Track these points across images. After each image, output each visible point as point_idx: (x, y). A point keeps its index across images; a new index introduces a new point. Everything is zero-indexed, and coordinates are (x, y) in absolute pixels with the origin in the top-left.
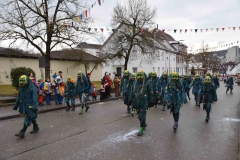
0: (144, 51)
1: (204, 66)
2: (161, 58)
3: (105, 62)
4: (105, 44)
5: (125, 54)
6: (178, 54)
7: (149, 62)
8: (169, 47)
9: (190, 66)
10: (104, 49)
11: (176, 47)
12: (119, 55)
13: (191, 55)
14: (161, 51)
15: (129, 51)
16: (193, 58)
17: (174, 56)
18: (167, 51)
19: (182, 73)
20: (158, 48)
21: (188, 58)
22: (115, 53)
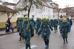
0: (37, 7)
1: (67, 15)
2: (46, 11)
3: (18, 12)
4: (18, 3)
5: (28, 9)
6: (54, 8)
7: (40, 13)
8: (50, 5)
9: (60, 14)
10: (17, 6)
11: (53, 5)
12: (25, 9)
13: (60, 9)
14: (46, 7)
15: (30, 7)
16: (61, 10)
17: (52, 10)
18: (49, 7)
19: (56, 18)
20: (44, 6)
21: (59, 10)
22: (23, 8)
